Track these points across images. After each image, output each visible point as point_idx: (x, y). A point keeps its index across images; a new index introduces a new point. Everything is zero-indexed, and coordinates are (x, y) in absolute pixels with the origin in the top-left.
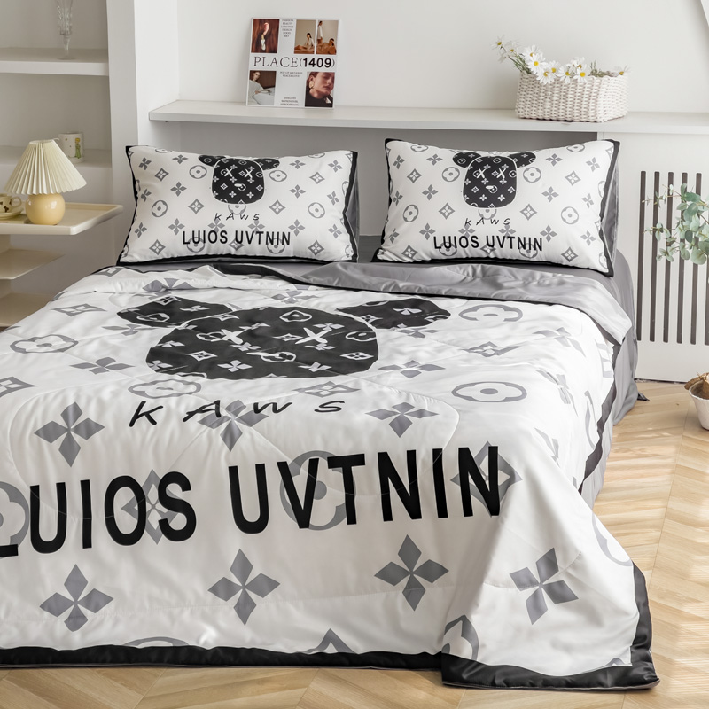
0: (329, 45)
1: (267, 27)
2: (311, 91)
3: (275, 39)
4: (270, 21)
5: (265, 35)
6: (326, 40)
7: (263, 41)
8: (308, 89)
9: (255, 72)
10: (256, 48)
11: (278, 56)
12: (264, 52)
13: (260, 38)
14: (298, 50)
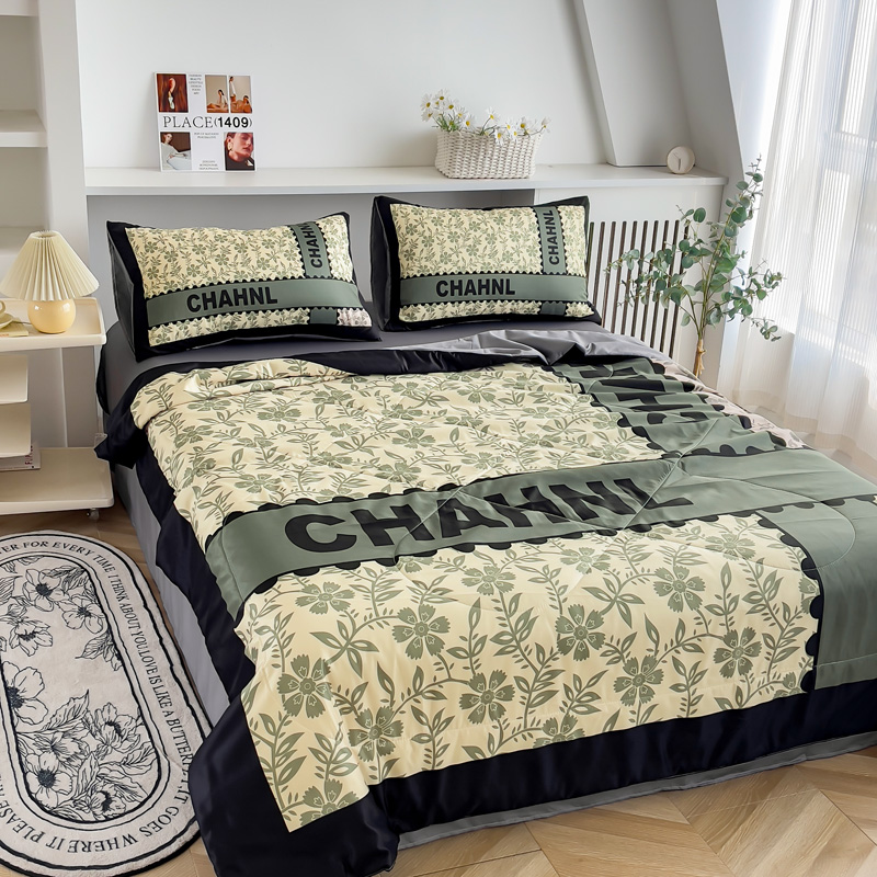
0: (244, 102)
1: (174, 83)
3: (183, 97)
4: (175, 76)
5: (171, 91)
8: (227, 151)
11: (190, 115)
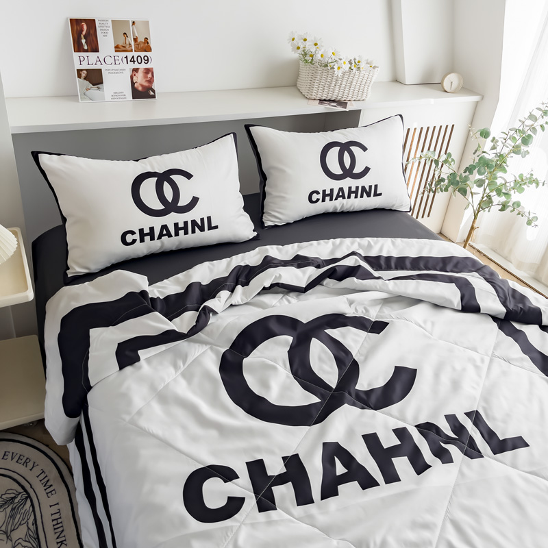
0: (144, 43)
1: (85, 27)
2: (136, 85)
3: (94, 39)
4: (86, 21)
5: (84, 34)
6: (141, 39)
7: (83, 41)
8: (133, 84)
9: (82, 70)
10: (78, 48)
12: (87, 51)
13: (79, 39)
14: (118, 49)
